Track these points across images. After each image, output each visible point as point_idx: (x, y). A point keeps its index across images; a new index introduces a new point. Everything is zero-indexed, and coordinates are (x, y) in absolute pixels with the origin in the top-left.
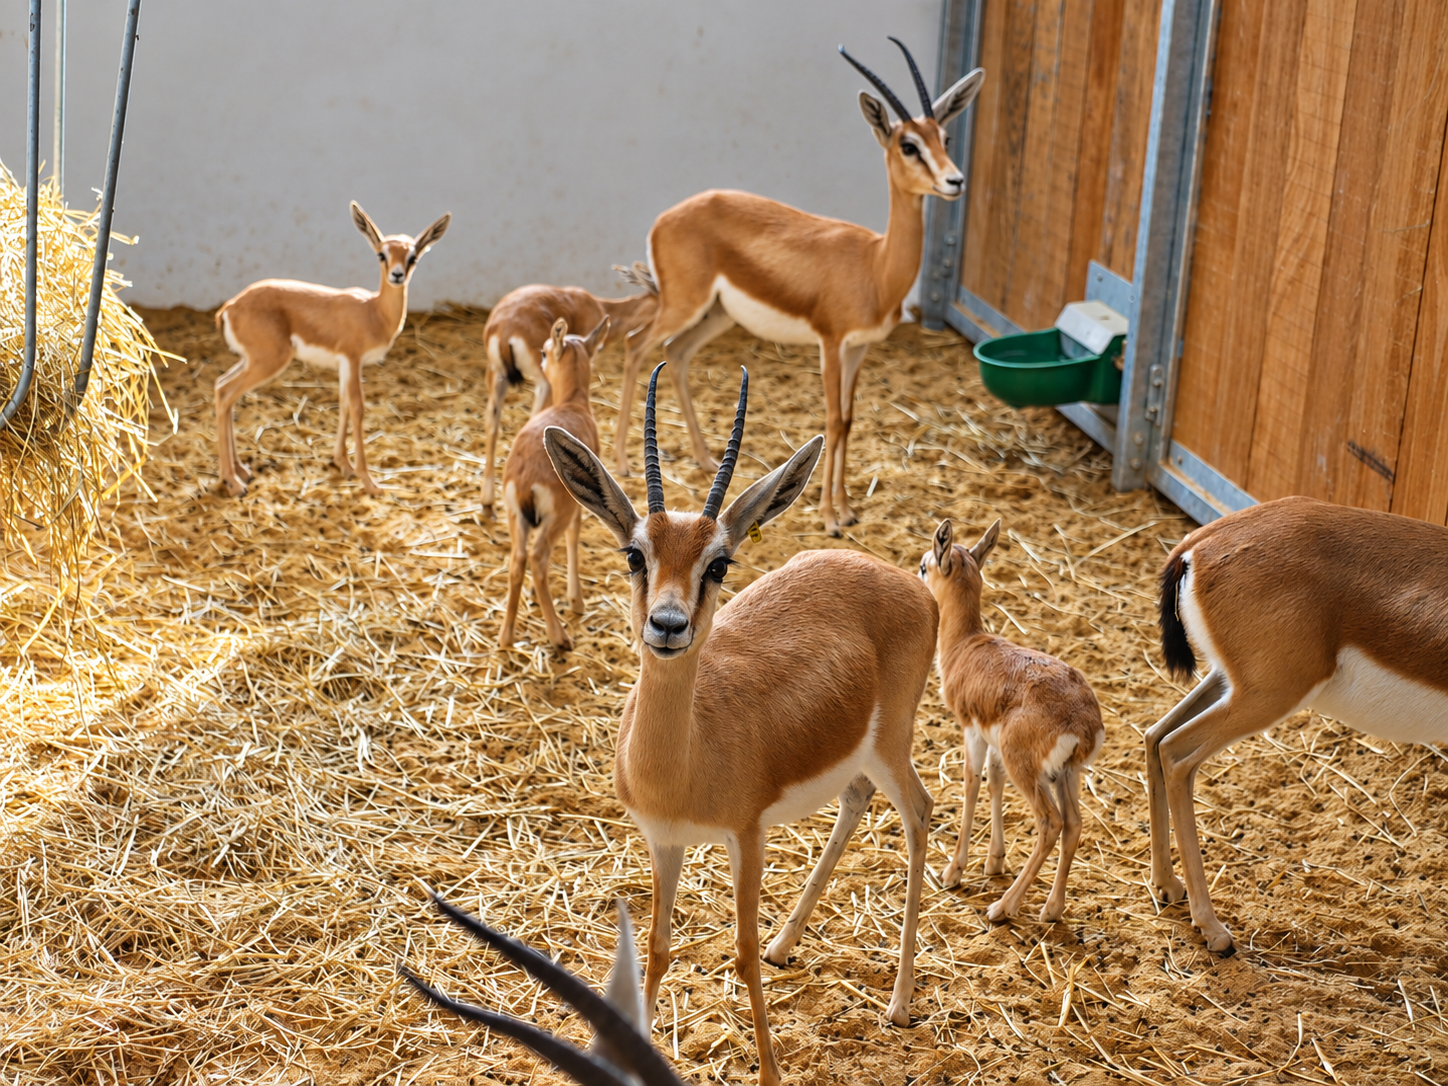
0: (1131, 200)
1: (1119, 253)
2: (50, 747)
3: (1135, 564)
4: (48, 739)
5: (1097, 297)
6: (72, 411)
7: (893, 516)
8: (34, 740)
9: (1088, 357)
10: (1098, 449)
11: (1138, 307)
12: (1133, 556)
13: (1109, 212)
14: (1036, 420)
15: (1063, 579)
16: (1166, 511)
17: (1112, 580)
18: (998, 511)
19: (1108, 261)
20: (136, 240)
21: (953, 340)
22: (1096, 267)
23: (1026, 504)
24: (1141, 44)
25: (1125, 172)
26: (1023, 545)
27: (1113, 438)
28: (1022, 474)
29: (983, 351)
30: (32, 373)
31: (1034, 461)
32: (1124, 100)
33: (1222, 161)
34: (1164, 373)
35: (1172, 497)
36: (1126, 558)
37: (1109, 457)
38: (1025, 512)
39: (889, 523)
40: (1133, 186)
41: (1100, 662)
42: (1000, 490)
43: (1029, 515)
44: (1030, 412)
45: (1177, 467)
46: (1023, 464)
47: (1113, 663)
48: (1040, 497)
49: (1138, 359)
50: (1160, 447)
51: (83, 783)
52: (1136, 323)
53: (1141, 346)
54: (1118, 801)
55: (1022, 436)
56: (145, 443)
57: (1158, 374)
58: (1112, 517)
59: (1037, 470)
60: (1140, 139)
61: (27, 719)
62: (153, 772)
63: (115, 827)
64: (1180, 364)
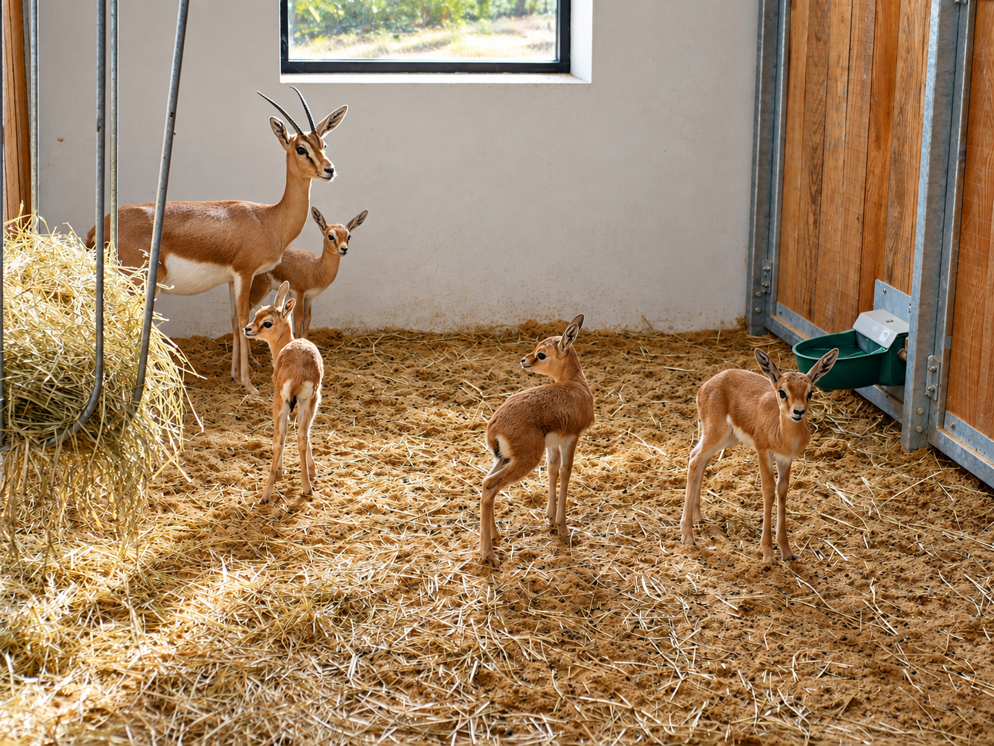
0: (906, 232)
1: (898, 272)
2: (115, 671)
3: (925, 505)
4: (115, 666)
5: (883, 306)
6: (131, 416)
7: (739, 474)
8: (104, 667)
9: (879, 351)
10: (888, 419)
11: (917, 313)
12: (922, 499)
13: (889, 243)
14: (839, 400)
15: (872, 518)
16: (944, 465)
17: (908, 519)
18: (817, 467)
19: (890, 279)
20: (173, 287)
21: (772, 341)
22: (881, 285)
23: (838, 463)
24: (909, 116)
25: (901, 213)
26: (840, 493)
27: (900, 411)
28: (833, 439)
29: (798, 349)
30: (101, 388)
31: (841, 430)
32: (897, 158)
33: (976, 200)
34: (937, 360)
35: (949, 454)
36: (917, 499)
37: (898, 427)
38: (838, 469)
39: (736, 479)
40: (908, 222)
41: (906, 580)
42: (818, 453)
43: (840, 472)
44: (835, 393)
45: (950, 430)
46: (831, 433)
47: (915, 581)
48: (848, 457)
49: (919, 351)
50: (936, 417)
51: (140, 700)
52: (916, 324)
53: (920, 341)
54: (930, 688)
55: (830, 411)
56: (180, 439)
57: (934, 362)
58: (903, 471)
59: (842, 436)
60: (911, 189)
61: (96, 650)
62: (193, 690)
63: (167, 732)
64: (949, 355)
